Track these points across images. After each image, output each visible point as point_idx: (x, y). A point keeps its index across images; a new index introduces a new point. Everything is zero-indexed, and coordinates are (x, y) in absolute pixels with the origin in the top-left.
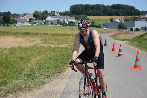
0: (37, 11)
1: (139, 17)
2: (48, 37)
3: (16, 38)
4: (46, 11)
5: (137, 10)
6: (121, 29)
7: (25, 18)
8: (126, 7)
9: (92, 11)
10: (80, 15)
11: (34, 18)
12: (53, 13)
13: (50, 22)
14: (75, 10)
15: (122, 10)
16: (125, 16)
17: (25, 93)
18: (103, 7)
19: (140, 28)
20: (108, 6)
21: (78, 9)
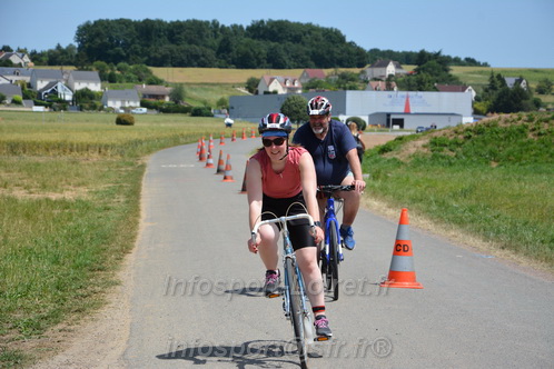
1: (363, 72)
5: (351, 44)
6: (293, 121)
8: (310, 33)
9: (173, 47)
10: (121, 64)
14: (98, 41)
15: (294, 46)
16: (308, 70)
18: (215, 32)
19: (366, 119)
20: (235, 26)
21: (111, 39)
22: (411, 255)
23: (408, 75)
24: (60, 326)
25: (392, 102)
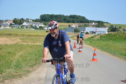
0: (16, 19)
1: (89, 24)
2: (25, 37)
3: (2, 38)
4: (23, 18)
5: (87, 19)
6: (76, 32)
7: (7, 23)
8: (80, 17)
9: (56, 19)
10: (47, 22)
11: (14, 23)
12: (27, 20)
13: (26, 27)
14: (43, 18)
15: (77, 19)
16: (79, 23)
17: (17, 80)
18: (63, 17)
19: (89, 32)
20: (67, 16)
21: (46, 18)
22: (96, 56)
23: (96, 25)
24: (36, 66)
25: (94, 29)
